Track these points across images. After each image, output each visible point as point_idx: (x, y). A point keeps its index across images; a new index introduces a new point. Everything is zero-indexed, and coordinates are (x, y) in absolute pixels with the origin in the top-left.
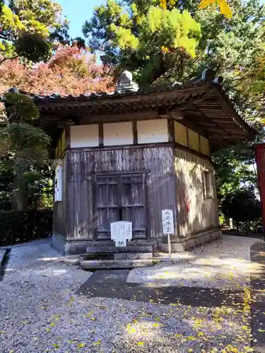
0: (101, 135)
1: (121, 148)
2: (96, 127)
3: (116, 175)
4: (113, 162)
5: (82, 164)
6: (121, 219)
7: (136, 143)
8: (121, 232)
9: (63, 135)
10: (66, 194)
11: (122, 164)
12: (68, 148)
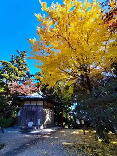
0: (30, 103)
1: (34, 106)
2: (30, 101)
3: (32, 112)
4: (32, 109)
5: (26, 109)
6: (31, 121)
7: (37, 105)
8: (30, 124)
9: (23, 102)
10: (21, 115)
11: (33, 109)
12: (23, 105)
